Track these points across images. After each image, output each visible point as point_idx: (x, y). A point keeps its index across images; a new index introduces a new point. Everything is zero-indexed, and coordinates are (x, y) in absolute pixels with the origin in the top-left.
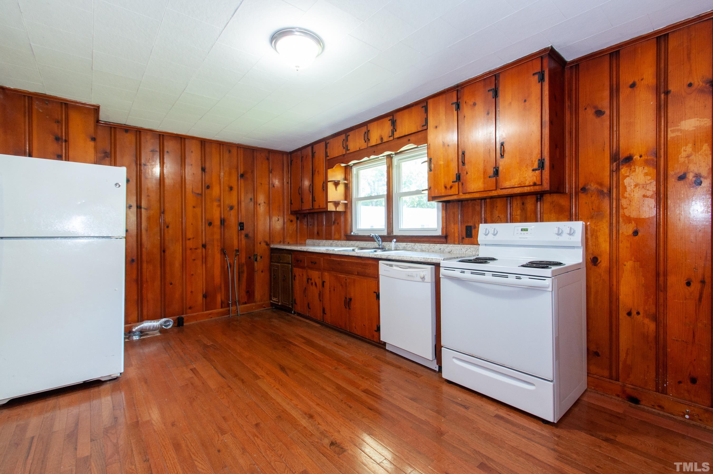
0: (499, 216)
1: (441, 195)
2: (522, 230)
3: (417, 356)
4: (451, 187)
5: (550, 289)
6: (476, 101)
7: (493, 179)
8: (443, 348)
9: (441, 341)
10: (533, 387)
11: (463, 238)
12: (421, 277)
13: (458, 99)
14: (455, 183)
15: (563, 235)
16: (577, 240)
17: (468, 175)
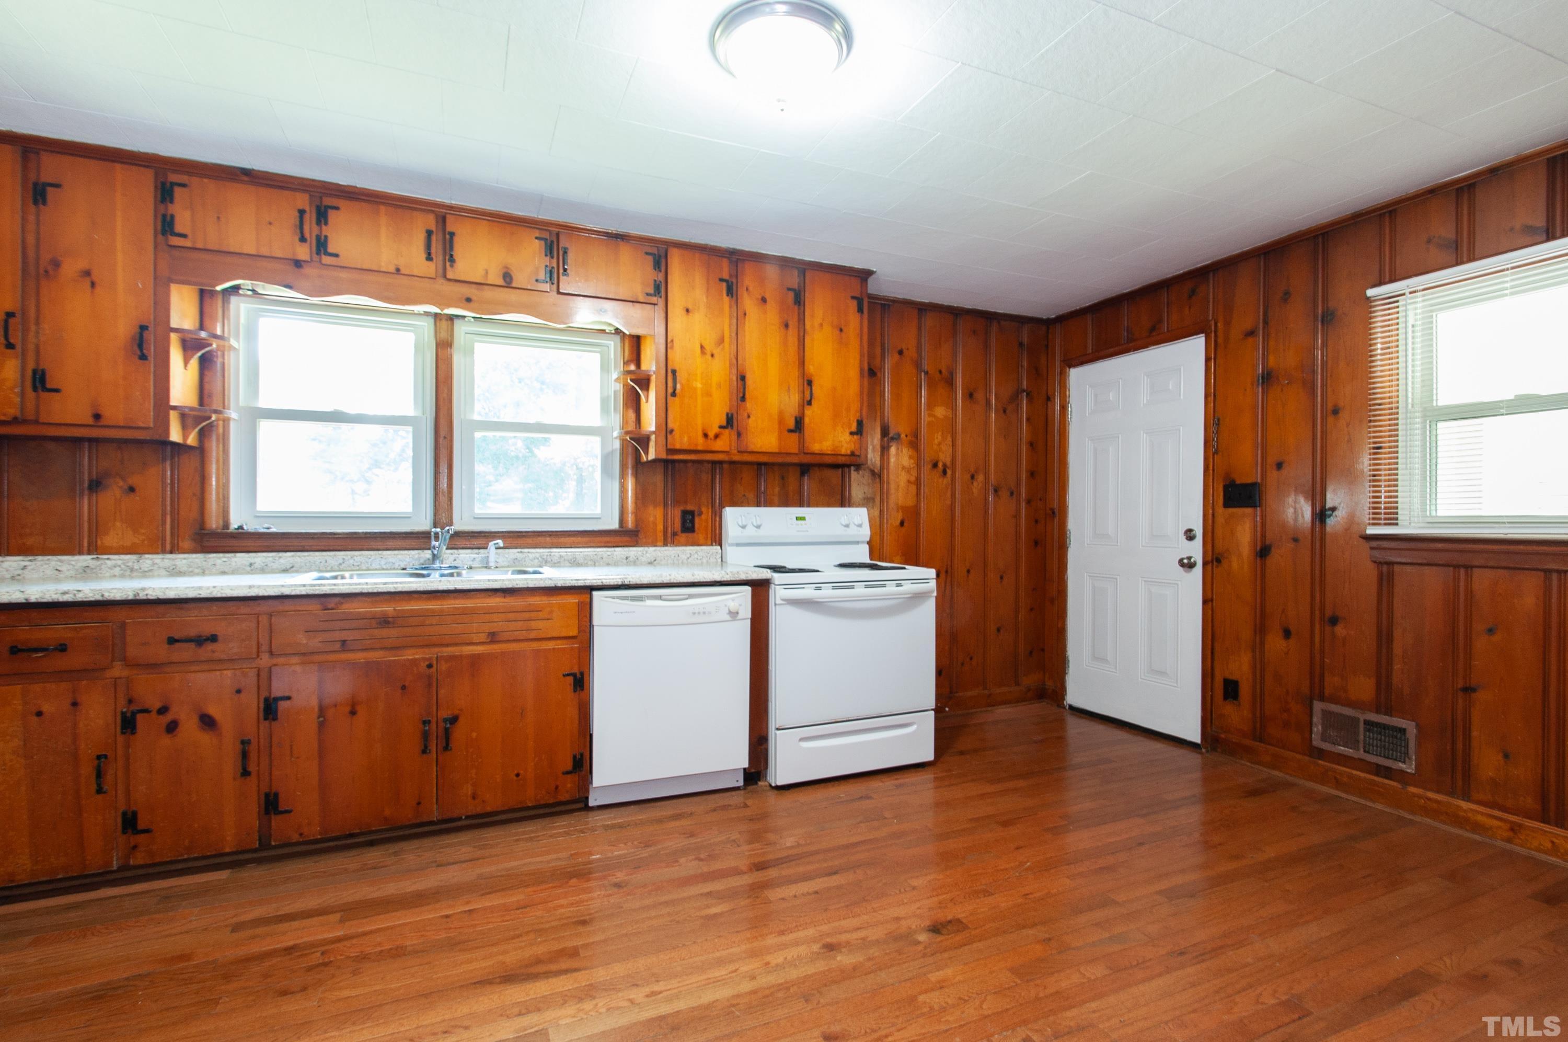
0: (744, 496)
1: (695, 448)
2: (797, 519)
4: (717, 436)
5: (935, 595)
6: (767, 296)
7: (795, 436)
8: (778, 732)
9: (773, 723)
10: (914, 727)
11: (674, 534)
12: (730, 613)
13: (731, 276)
14: (722, 430)
15: (852, 526)
16: (866, 532)
17: (750, 420)
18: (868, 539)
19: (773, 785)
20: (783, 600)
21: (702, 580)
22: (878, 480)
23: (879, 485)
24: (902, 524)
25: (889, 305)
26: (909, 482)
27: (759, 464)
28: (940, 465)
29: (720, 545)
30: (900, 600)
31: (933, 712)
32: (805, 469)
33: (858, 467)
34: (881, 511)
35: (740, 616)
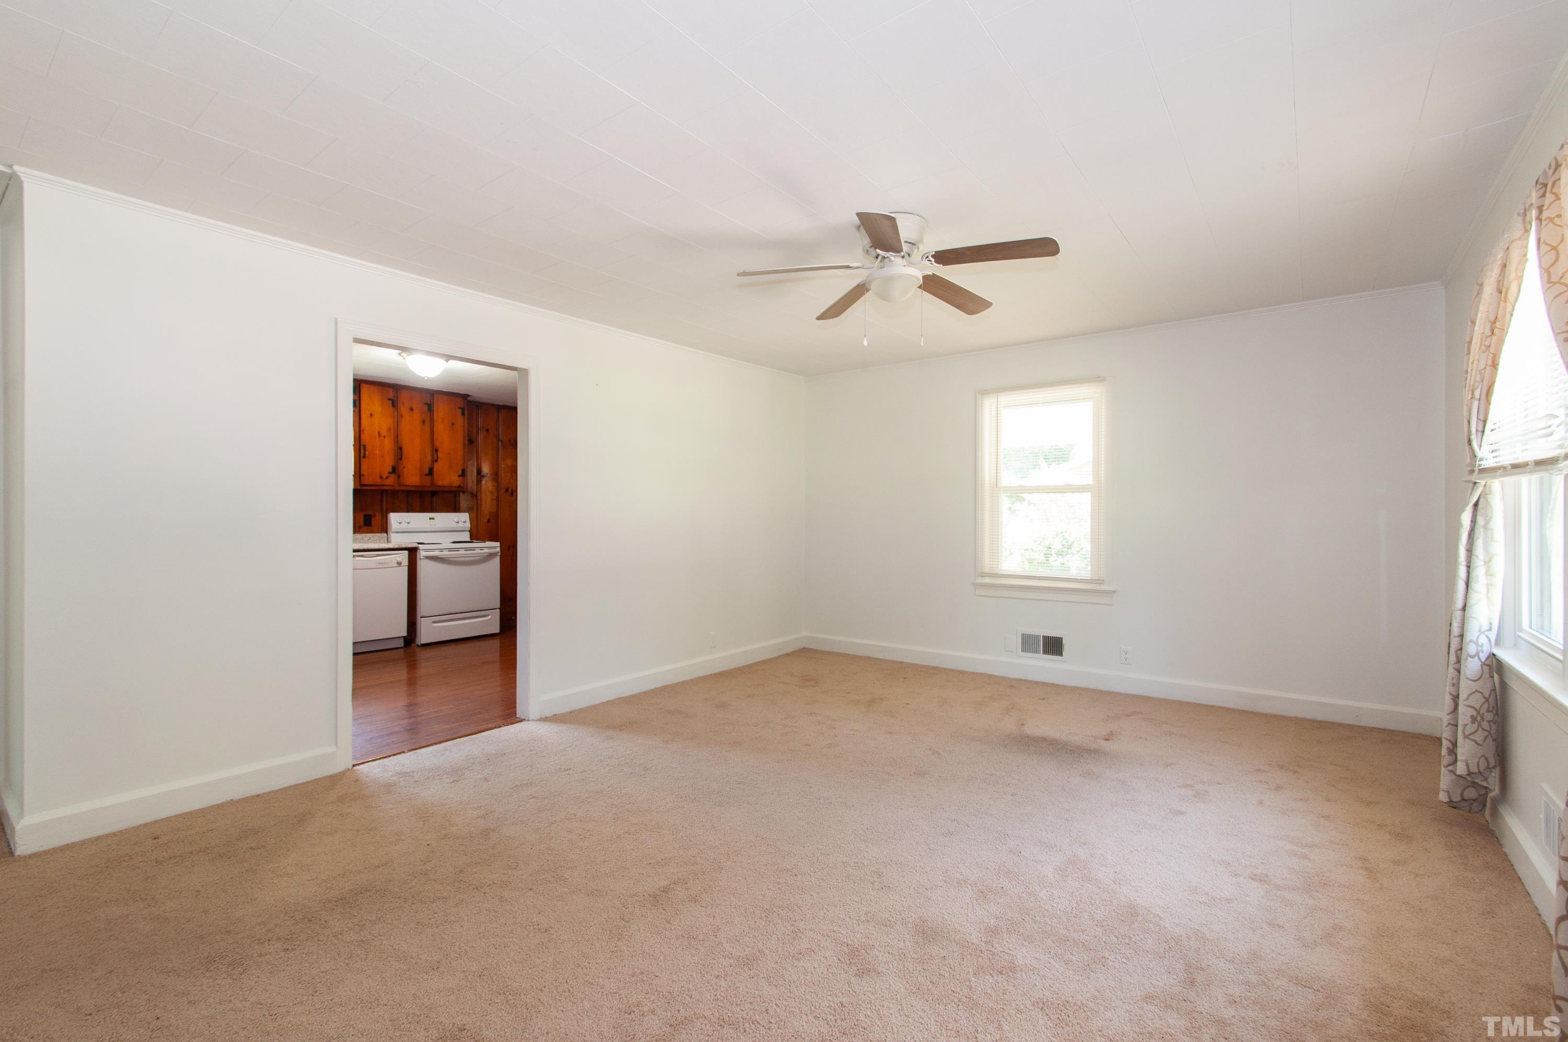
0: (400, 507)
1: (375, 484)
2: (430, 519)
3: (385, 640)
4: (387, 478)
5: (499, 554)
6: (414, 407)
7: (429, 478)
8: (422, 619)
9: (419, 614)
10: (490, 617)
11: (360, 527)
12: (398, 563)
13: (394, 397)
14: (390, 475)
15: (460, 522)
16: (468, 525)
17: (405, 469)
18: (469, 529)
19: (419, 644)
20: (424, 557)
21: (384, 548)
22: (475, 498)
23: (475, 500)
24: (489, 521)
25: (481, 406)
26: (492, 499)
27: (408, 492)
28: (510, 490)
29: (386, 532)
30: (480, 557)
31: (499, 610)
32: (434, 493)
33: (463, 492)
34: (477, 514)
35: (403, 564)
